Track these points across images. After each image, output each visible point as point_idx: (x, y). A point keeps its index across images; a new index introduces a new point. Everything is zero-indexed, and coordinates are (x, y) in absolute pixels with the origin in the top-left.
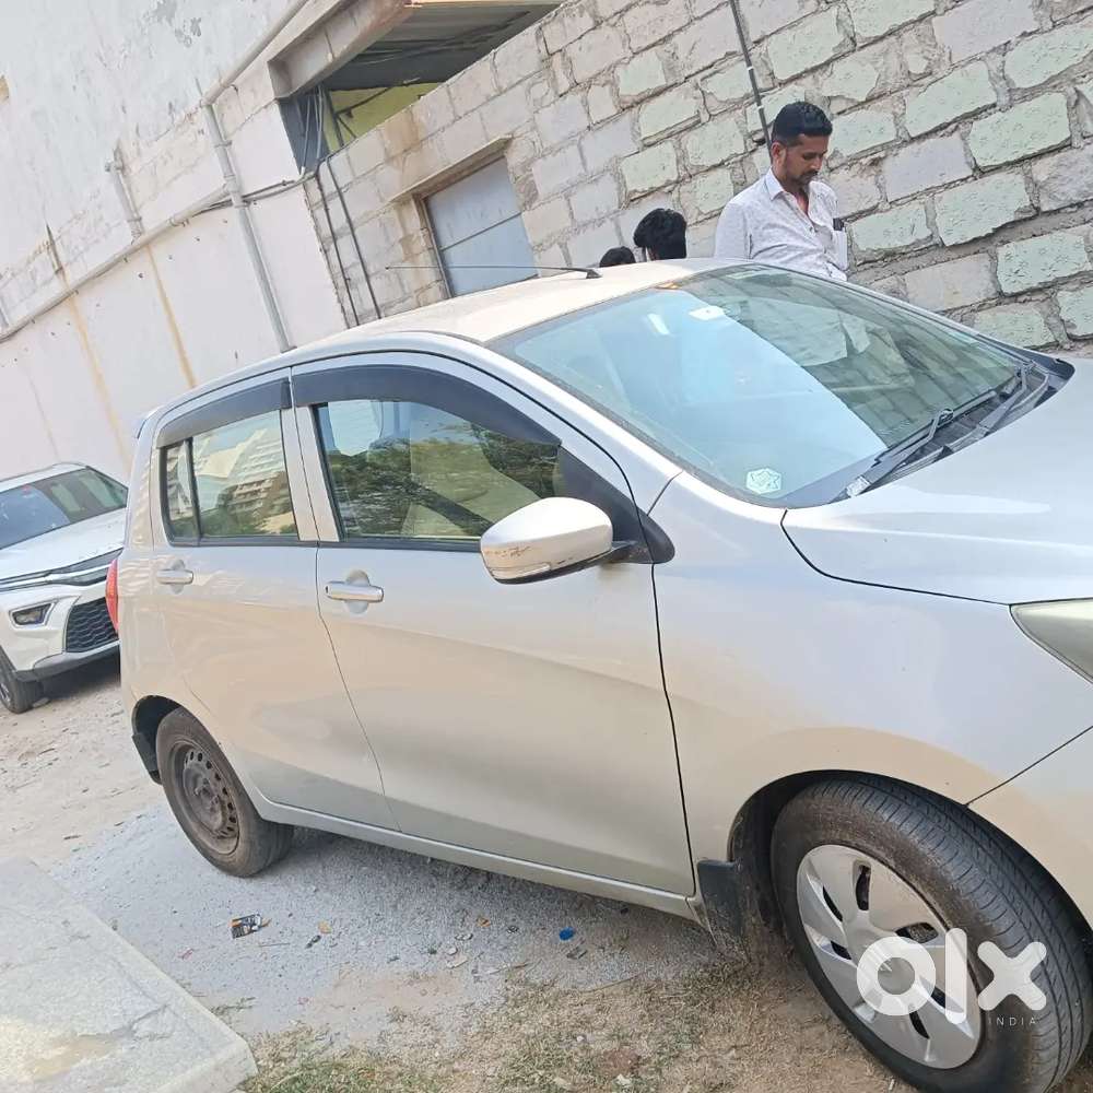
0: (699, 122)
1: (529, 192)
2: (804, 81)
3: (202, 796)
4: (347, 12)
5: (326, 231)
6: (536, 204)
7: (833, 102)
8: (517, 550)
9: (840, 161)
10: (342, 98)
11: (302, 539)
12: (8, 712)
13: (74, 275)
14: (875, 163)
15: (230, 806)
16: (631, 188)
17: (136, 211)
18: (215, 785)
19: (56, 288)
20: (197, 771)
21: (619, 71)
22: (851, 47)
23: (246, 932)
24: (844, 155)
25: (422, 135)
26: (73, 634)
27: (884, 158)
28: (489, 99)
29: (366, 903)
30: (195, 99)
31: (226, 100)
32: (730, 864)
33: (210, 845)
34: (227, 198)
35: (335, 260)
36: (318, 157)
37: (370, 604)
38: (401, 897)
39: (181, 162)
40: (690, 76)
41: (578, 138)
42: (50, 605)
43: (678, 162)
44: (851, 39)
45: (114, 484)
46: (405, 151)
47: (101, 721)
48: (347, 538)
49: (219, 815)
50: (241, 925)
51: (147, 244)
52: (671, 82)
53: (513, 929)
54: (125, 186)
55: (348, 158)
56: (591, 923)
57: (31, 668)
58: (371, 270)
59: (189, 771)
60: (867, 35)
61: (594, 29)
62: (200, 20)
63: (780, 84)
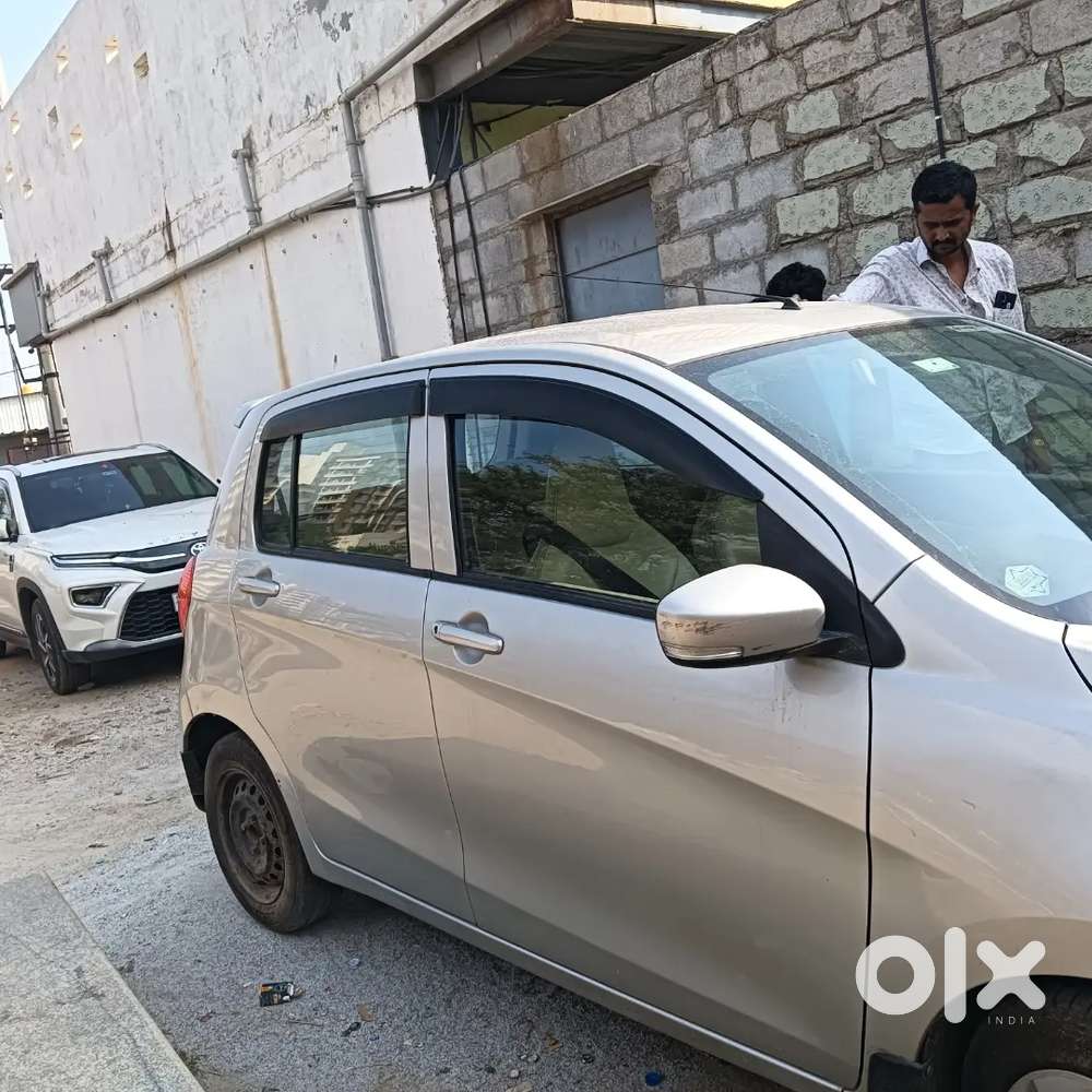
0: (871, 169)
1: (671, 224)
2: (997, 138)
3: (248, 833)
4: (502, 22)
5: (448, 243)
6: (676, 238)
7: (1028, 164)
8: (706, 626)
9: (1026, 227)
10: (482, 110)
11: (412, 566)
12: (51, 692)
13: (185, 258)
14: (1067, 233)
15: (278, 851)
16: (783, 230)
17: (257, 202)
18: (265, 825)
19: (166, 269)
20: (246, 804)
21: (790, 107)
22: (1057, 106)
23: (276, 1000)
24: (1033, 222)
25: (563, 154)
26: (129, 621)
27: (1080, 229)
28: (642, 123)
29: (415, 990)
30: (334, 95)
31: (365, 99)
32: (918, 1066)
33: (248, 890)
34: (352, 197)
35: (452, 274)
36: (451, 166)
37: (486, 655)
38: (456, 990)
39: (309, 157)
40: (868, 120)
41: (732, 173)
42: (111, 588)
43: (840, 209)
44: (1059, 97)
45: (193, 471)
46: (543, 169)
47: (145, 717)
48: (468, 572)
49: (264, 858)
50: (272, 992)
51: (262, 237)
52: (847, 123)
53: (590, 1059)
54: (250, 175)
55: (482, 170)
56: (684, 1069)
57: (82, 650)
58: (489, 286)
59: (237, 804)
60: (1077, 95)
61: (769, 60)
62: (351, 14)
63: (969, 138)
